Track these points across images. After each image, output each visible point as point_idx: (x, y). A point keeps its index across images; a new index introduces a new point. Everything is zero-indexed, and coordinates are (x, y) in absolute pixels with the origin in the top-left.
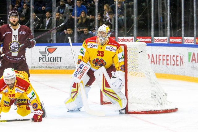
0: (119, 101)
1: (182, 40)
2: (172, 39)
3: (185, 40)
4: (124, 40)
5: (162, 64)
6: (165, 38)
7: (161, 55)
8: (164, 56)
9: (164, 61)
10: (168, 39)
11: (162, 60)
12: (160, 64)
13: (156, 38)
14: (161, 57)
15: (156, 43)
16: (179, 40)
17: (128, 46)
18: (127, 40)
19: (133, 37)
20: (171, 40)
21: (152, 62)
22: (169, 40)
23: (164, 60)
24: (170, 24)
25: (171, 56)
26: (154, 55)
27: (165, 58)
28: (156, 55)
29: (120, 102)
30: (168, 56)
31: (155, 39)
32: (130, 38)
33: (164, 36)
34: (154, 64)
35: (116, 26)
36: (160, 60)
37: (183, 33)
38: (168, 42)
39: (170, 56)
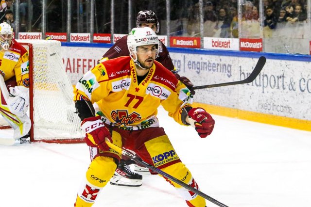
0: (19, 126)
1: (112, 38)
2: (97, 36)
3: (115, 38)
4: (27, 37)
5: (82, 72)
6: (86, 35)
7: (80, 60)
8: (85, 60)
9: (85, 68)
10: (91, 36)
11: (82, 66)
12: (79, 72)
13: (74, 35)
14: (81, 63)
15: (74, 41)
16: (106, 38)
17: (34, 47)
18: (32, 38)
19: (41, 34)
20: (95, 38)
21: (67, 69)
22: (92, 38)
23: (84, 66)
24: (94, 14)
25: (95, 61)
26: (70, 60)
27: (86, 63)
28: (74, 59)
29: (21, 126)
30: (90, 60)
31: (72, 37)
32: (37, 34)
33: (85, 32)
34: (71, 71)
35: (17, 17)
36: (79, 66)
37: (112, 28)
38: (91, 41)
39: (93, 61)
